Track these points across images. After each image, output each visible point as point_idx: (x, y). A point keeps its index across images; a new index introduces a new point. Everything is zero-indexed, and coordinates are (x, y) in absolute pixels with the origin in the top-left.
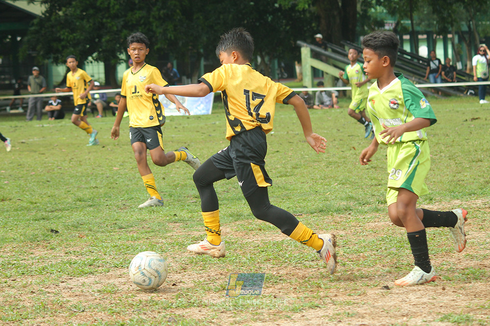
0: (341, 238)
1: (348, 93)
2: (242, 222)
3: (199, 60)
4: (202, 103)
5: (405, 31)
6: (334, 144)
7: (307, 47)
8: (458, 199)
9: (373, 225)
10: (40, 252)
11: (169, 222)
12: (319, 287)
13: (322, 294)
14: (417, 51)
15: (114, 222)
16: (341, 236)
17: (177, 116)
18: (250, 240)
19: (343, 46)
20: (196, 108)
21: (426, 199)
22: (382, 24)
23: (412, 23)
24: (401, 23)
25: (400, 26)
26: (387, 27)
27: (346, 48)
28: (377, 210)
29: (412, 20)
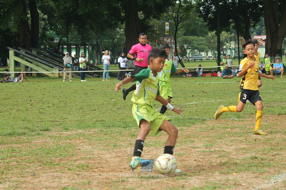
0: (18, 148)
1: (33, 75)
5: (65, 43)
7: (12, 50)
8: (81, 129)
9: (36, 142)
14: (71, 54)
16: (18, 147)
19: (31, 50)
21: (65, 129)
22: (53, 39)
23: (68, 40)
24: (63, 39)
25: (62, 41)
26: (55, 41)
27: (33, 51)
28: (39, 134)
29: (67, 38)
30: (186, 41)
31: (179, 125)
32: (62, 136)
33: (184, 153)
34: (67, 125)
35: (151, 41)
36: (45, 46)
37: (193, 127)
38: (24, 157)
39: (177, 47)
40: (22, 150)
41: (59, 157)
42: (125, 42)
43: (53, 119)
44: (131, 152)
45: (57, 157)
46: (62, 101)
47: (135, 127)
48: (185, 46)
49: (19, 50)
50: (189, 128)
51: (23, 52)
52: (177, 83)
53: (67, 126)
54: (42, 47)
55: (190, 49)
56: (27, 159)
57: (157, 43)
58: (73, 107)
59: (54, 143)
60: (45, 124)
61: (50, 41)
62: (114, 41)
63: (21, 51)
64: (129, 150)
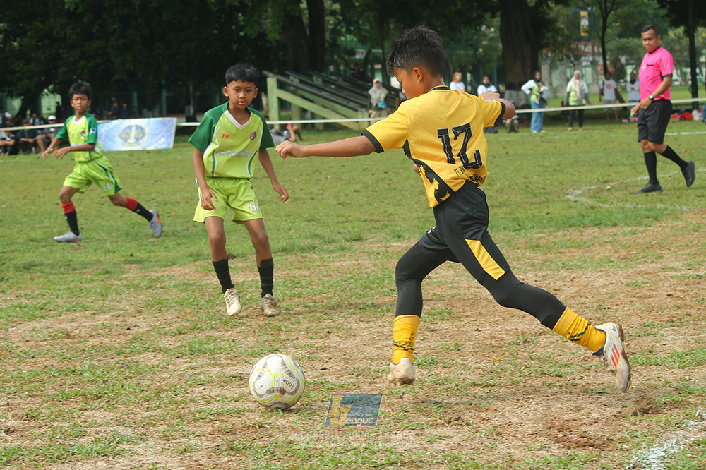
0: (305, 278)
1: (316, 126)
2: (202, 262)
3: (160, 92)
4: (163, 136)
5: (377, 60)
6: (300, 180)
7: (273, 77)
9: (338, 264)
11: (126, 262)
12: (280, 330)
13: (282, 337)
14: (389, 81)
16: (305, 276)
17: (136, 151)
18: (209, 282)
19: (311, 76)
20: (157, 142)
21: (394, 237)
22: (352, 53)
23: (383, 52)
24: (373, 53)
25: (371, 55)
26: (358, 57)
27: (315, 78)
28: (342, 249)
29: (383, 49)
30: (624, 50)
31: (628, 222)
32: (390, 250)
33: (645, 281)
34: (398, 228)
35: (553, 51)
36: (337, 66)
37: (656, 228)
38: (318, 297)
39: (608, 62)
40: (313, 282)
41: (389, 295)
42: (500, 53)
43: (367, 217)
44: (536, 281)
45: (386, 296)
46: (381, 179)
47: (537, 228)
48: (623, 59)
49: (288, 76)
50: (648, 228)
51: (294, 80)
52: (613, 135)
53: (398, 231)
54: (332, 68)
55: (632, 64)
56: (326, 301)
57: (566, 55)
58: (406, 191)
59: (375, 265)
60: (354, 227)
61: (347, 57)
62: (478, 53)
63: (291, 78)
64: (531, 278)
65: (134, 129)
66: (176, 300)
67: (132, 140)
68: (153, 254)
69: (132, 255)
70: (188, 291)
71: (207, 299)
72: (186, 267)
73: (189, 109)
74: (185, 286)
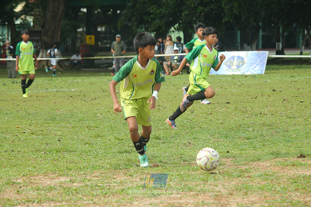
2: (280, 159)
3: (258, 32)
4: (258, 65)
10: (121, 178)
11: (223, 157)
15: (180, 156)
17: (237, 75)
20: (253, 69)
65: (236, 58)
66: (258, 186)
67: (234, 67)
68: (244, 152)
69: (228, 152)
70: (268, 180)
71: (282, 187)
72: (269, 162)
73: (279, 45)
74: (266, 176)
